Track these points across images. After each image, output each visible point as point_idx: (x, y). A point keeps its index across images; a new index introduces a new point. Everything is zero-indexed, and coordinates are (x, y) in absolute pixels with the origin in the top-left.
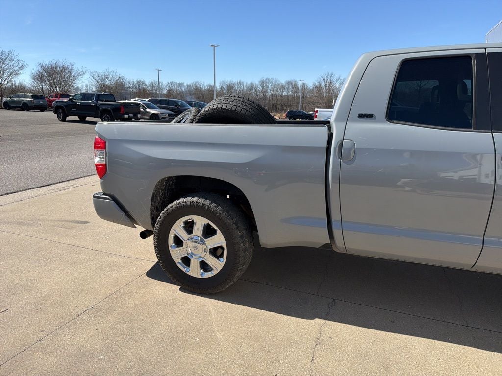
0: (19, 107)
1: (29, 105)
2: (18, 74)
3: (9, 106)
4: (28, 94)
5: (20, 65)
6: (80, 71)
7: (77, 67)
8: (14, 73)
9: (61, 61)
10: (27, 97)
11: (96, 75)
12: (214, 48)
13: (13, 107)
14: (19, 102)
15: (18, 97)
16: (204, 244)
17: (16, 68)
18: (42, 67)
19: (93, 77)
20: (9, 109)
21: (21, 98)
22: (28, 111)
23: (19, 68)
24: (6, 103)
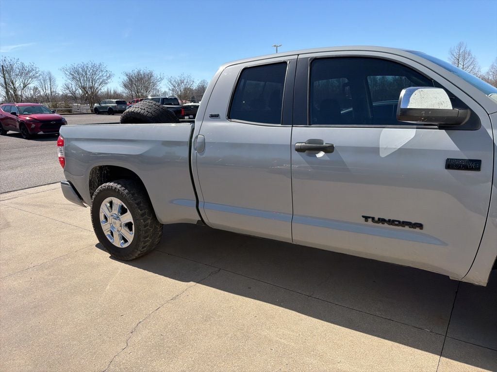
0: (106, 112)
1: (114, 109)
2: (106, 83)
3: (98, 111)
4: (114, 100)
5: (108, 75)
6: (158, 78)
7: (157, 74)
8: (104, 82)
9: (142, 69)
10: (112, 102)
11: (173, 80)
12: (277, 48)
13: (102, 112)
14: (106, 107)
15: (105, 103)
16: (120, 220)
17: (105, 78)
18: (127, 75)
19: (171, 82)
20: (98, 114)
21: (107, 104)
22: (113, 115)
23: (107, 77)
24: (96, 108)
